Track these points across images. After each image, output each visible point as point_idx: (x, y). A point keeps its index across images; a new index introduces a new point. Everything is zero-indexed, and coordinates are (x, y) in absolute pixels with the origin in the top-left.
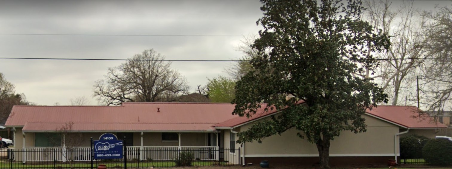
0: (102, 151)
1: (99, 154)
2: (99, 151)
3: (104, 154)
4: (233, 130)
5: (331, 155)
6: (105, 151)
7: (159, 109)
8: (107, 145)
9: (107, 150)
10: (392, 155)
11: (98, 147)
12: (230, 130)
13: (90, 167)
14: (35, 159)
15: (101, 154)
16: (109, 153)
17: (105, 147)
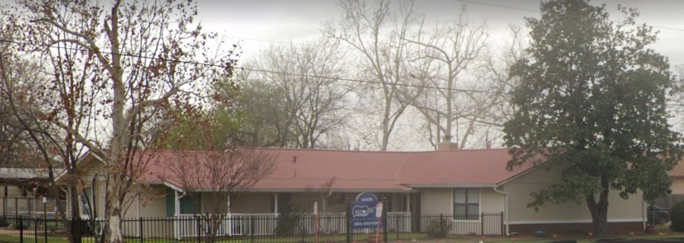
0: (361, 217)
1: (357, 222)
2: (357, 217)
3: (363, 221)
4: (497, 188)
5: (609, 220)
6: (363, 218)
7: (295, 158)
8: (365, 209)
9: (366, 217)
10: (640, 220)
11: (356, 212)
12: (492, 188)
13: (345, 241)
14: (191, 233)
15: (359, 221)
16: (368, 221)
17: (364, 211)
